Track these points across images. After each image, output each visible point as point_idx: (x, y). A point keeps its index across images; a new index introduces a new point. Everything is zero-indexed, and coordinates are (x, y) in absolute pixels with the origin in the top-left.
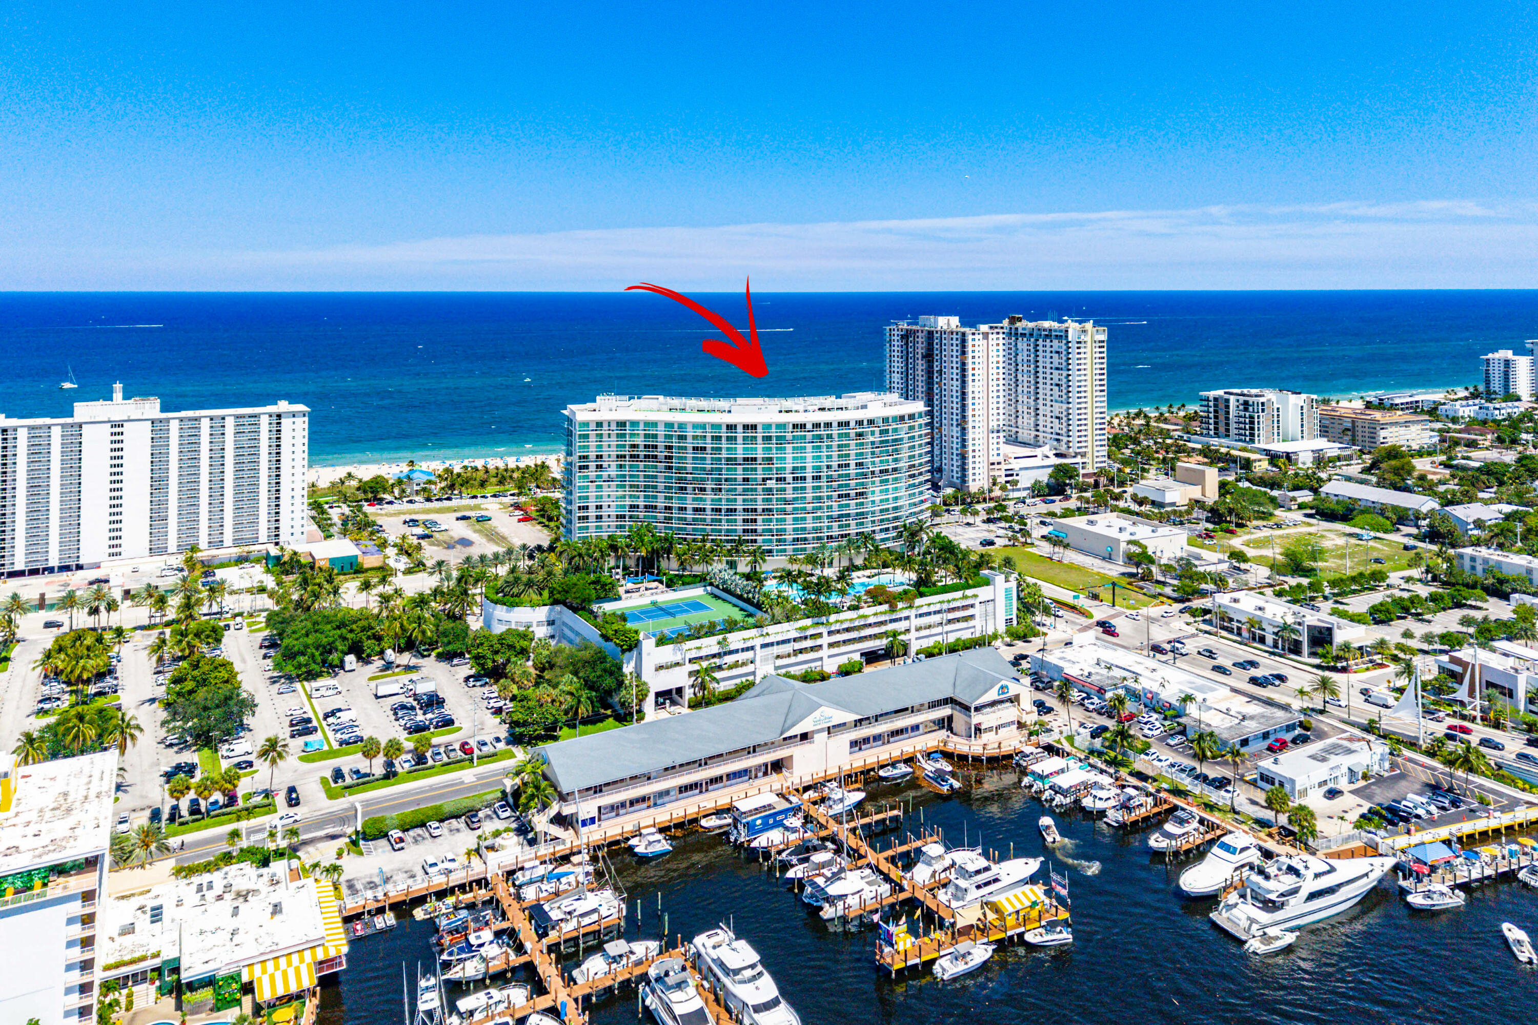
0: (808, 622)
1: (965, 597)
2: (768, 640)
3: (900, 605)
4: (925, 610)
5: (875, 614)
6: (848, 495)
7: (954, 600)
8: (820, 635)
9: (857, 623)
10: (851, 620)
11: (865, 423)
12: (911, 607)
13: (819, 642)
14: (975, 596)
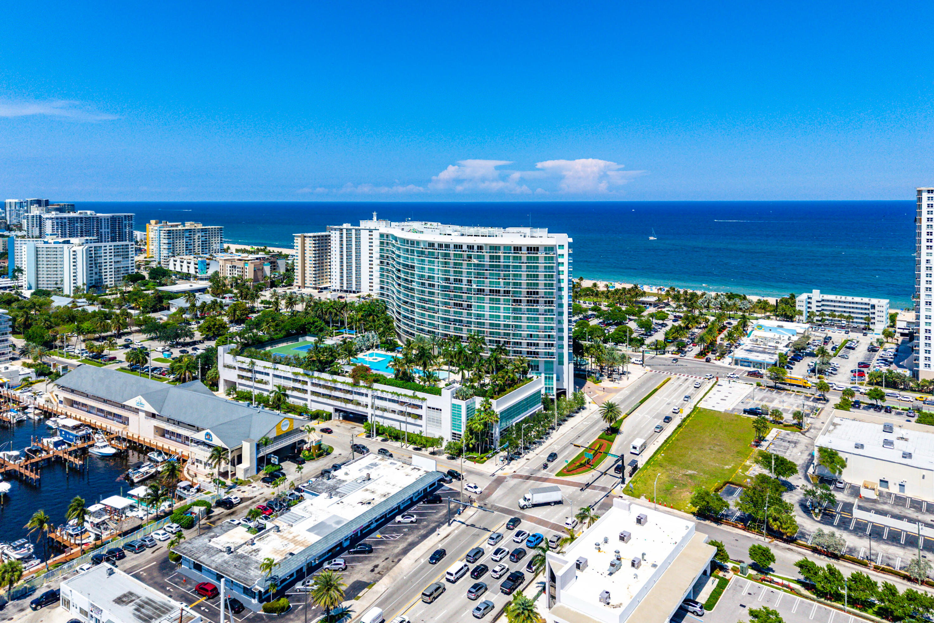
0: (301, 371)
1: (415, 397)
2: (277, 373)
3: (362, 383)
4: (379, 394)
5: (343, 383)
6: (461, 305)
7: (405, 396)
8: (306, 383)
9: (329, 384)
10: (325, 380)
11: (475, 247)
12: (370, 387)
13: (305, 387)
14: (424, 399)
